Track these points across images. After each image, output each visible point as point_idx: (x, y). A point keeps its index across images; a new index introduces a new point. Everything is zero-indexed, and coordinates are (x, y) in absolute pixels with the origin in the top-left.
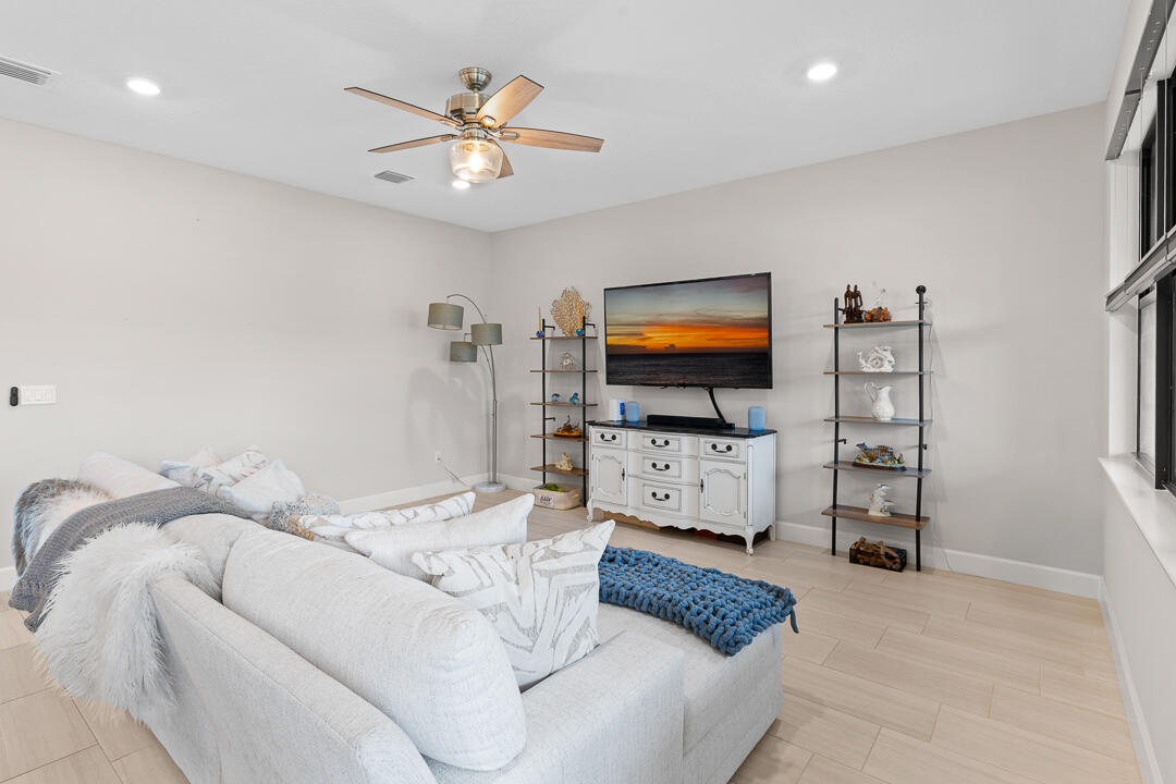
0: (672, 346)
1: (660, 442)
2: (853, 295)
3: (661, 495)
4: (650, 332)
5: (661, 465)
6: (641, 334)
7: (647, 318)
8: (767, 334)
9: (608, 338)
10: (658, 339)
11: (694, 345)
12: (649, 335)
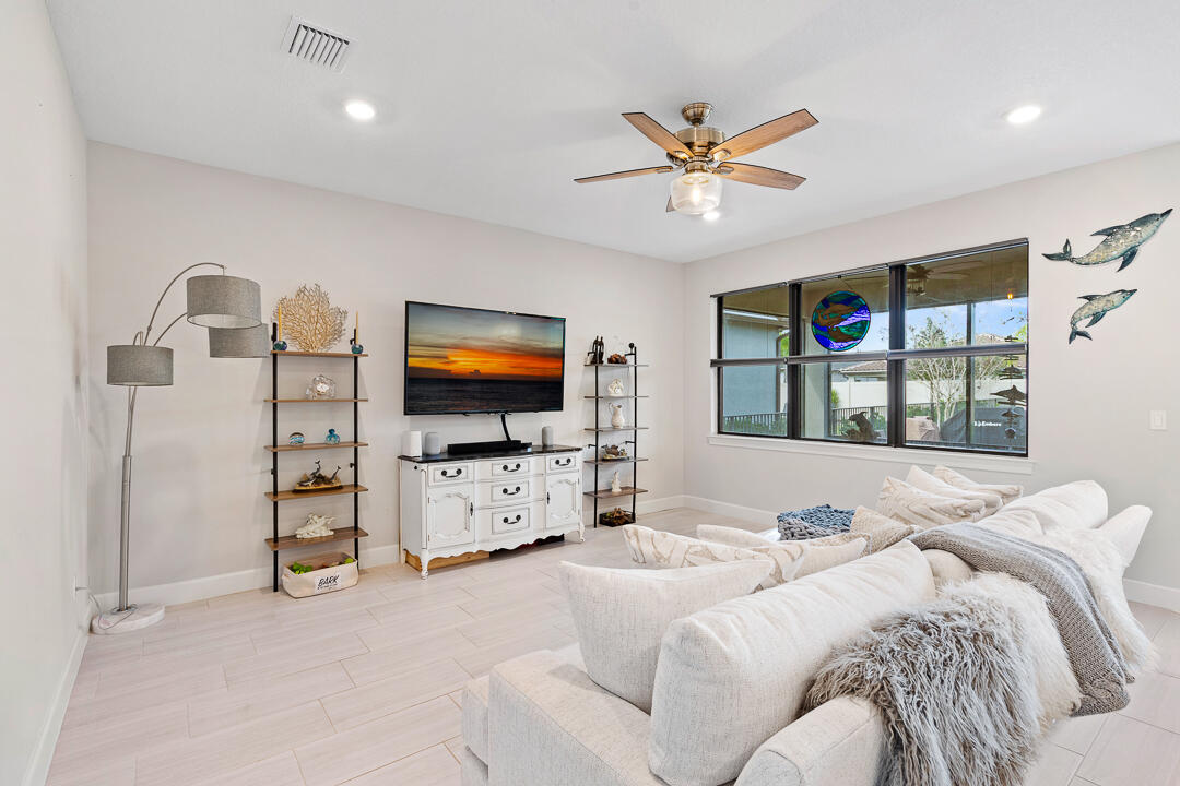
0: (477, 371)
1: (512, 466)
2: (599, 343)
3: (512, 518)
4: (456, 356)
5: (511, 489)
6: (446, 358)
7: (452, 341)
8: (561, 364)
9: (409, 359)
10: (463, 364)
11: (497, 372)
12: (454, 359)
